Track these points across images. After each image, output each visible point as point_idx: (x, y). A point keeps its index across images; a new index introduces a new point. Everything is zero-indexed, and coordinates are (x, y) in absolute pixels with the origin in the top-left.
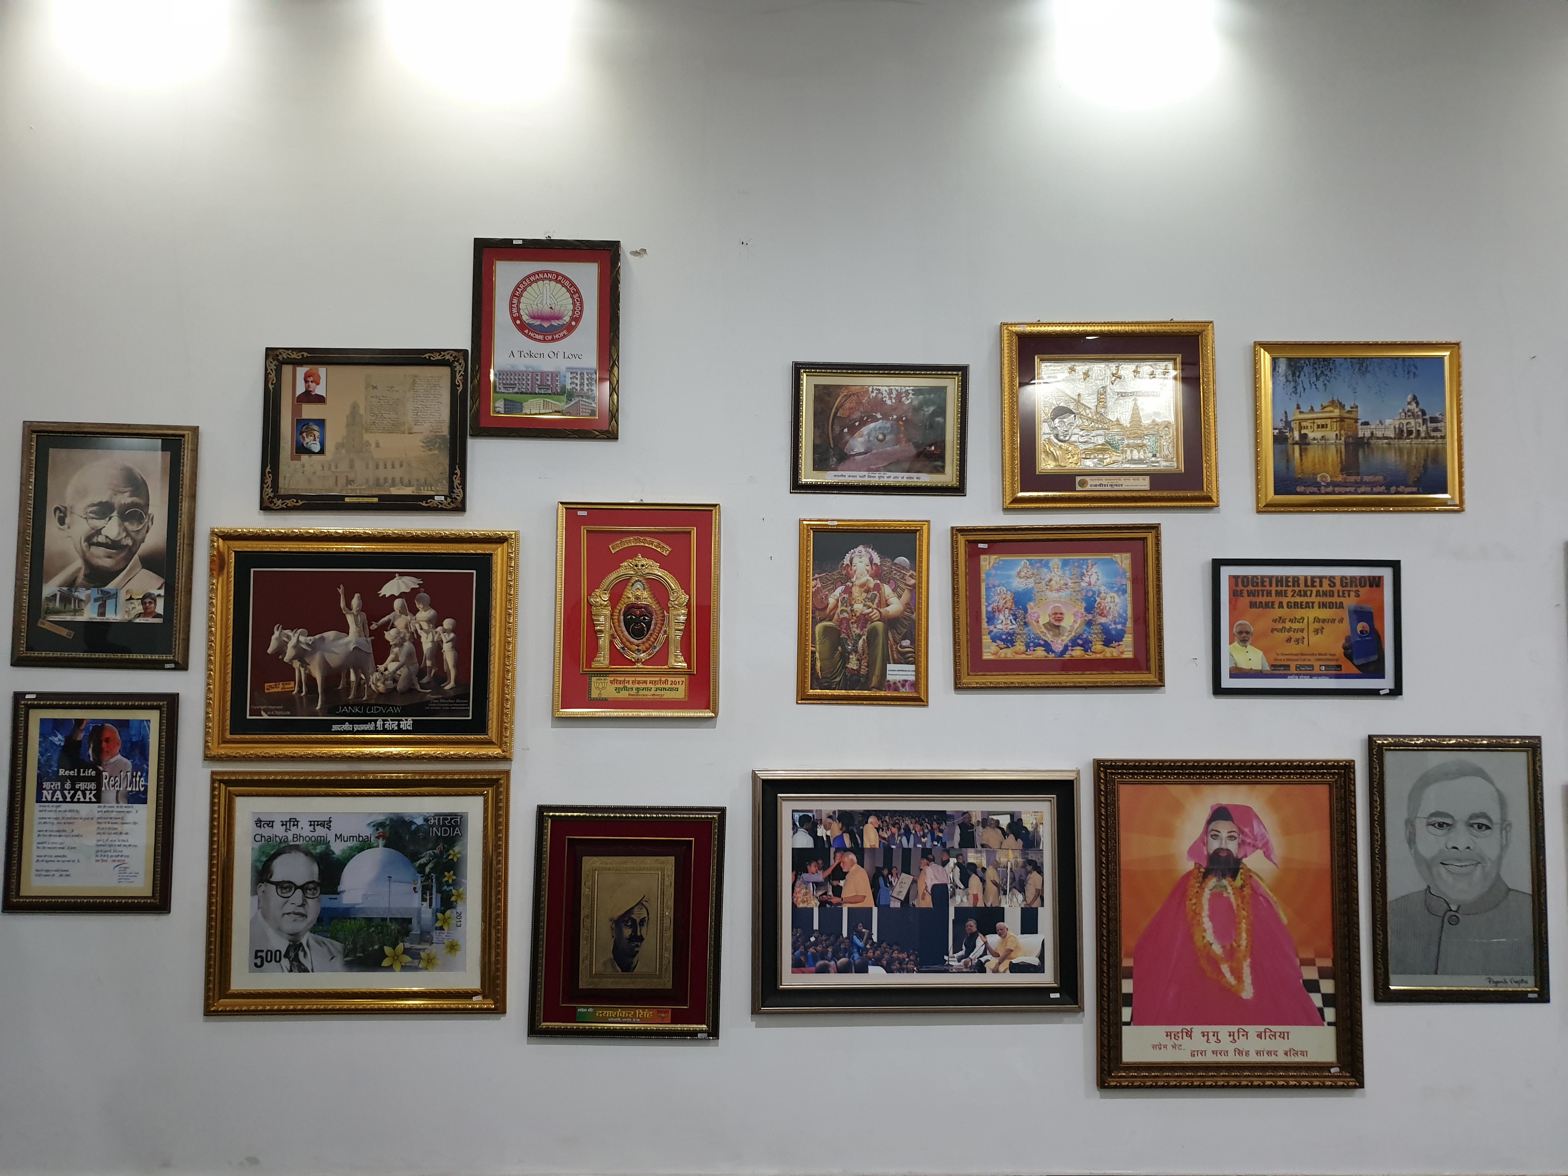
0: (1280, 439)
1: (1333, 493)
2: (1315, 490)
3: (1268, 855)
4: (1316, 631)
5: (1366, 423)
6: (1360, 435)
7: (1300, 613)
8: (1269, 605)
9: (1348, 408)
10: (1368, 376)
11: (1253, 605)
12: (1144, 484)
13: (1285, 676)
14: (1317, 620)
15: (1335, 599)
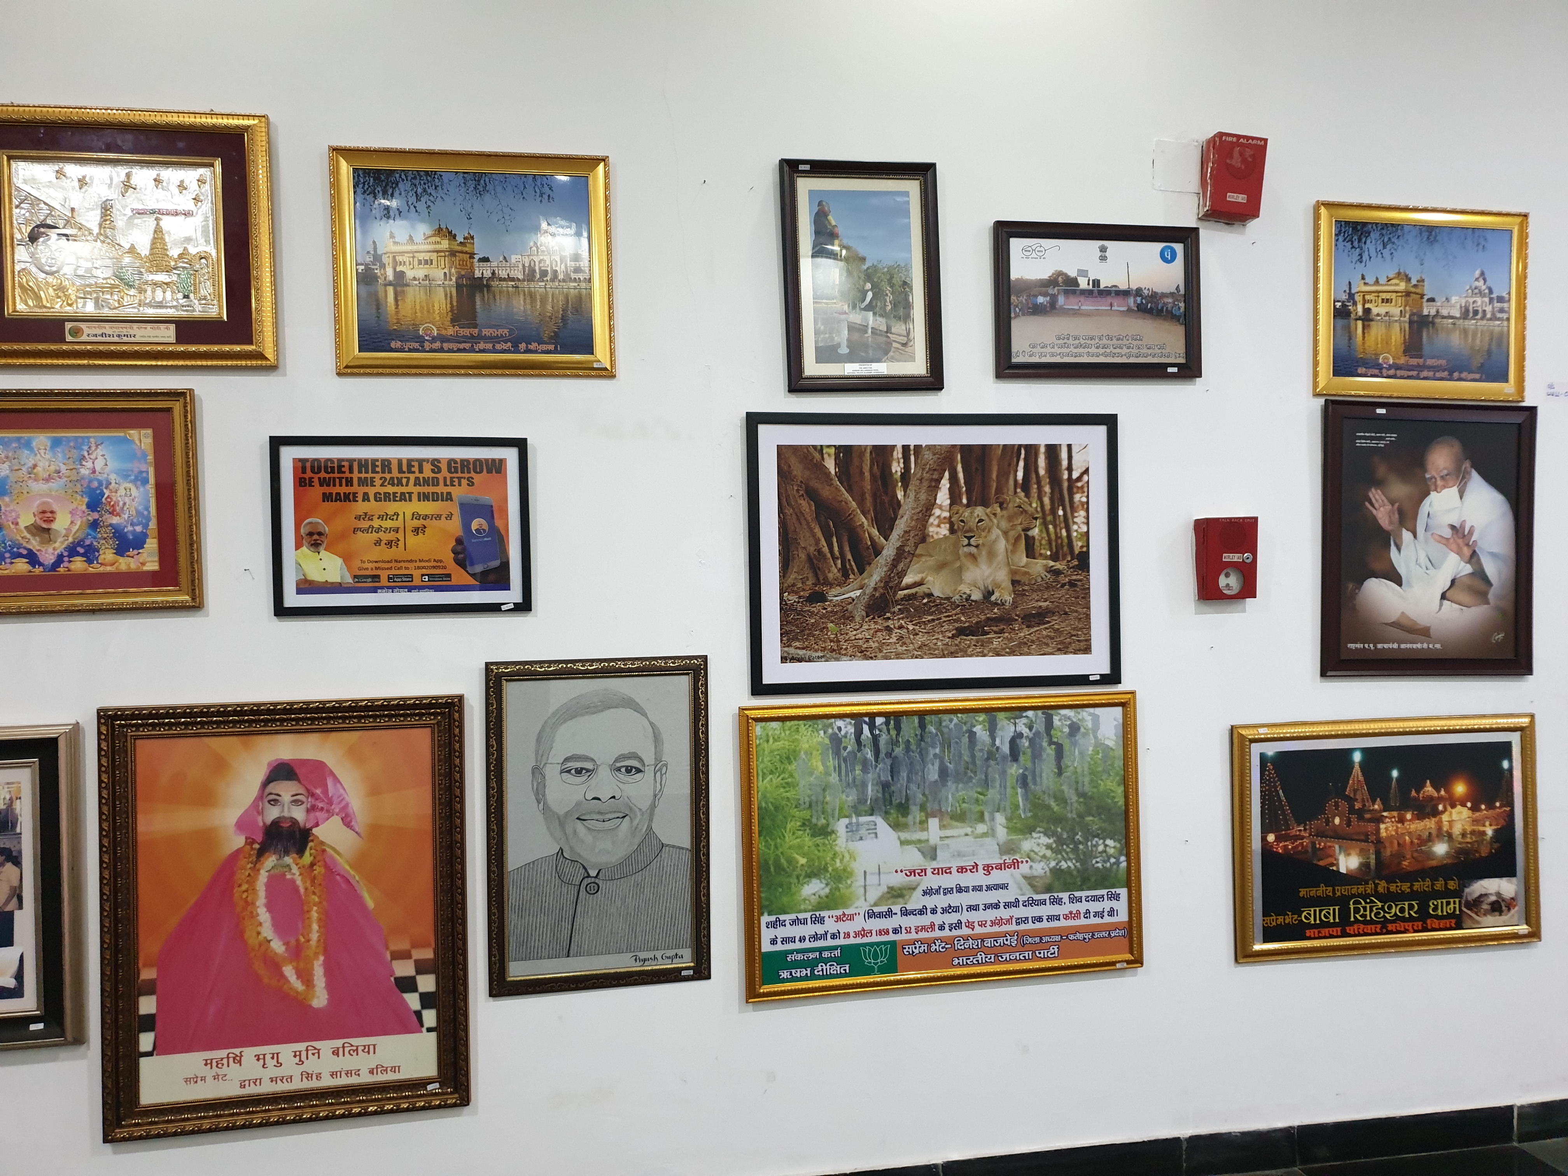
0: (366, 278)
1: (441, 350)
2: (417, 346)
3: (347, 821)
4: (416, 531)
5: (486, 260)
6: (478, 274)
7: (392, 507)
8: (349, 498)
9: (460, 239)
10: (487, 197)
11: (327, 497)
12: (168, 334)
13: (374, 590)
14: (416, 516)
15: (441, 489)
